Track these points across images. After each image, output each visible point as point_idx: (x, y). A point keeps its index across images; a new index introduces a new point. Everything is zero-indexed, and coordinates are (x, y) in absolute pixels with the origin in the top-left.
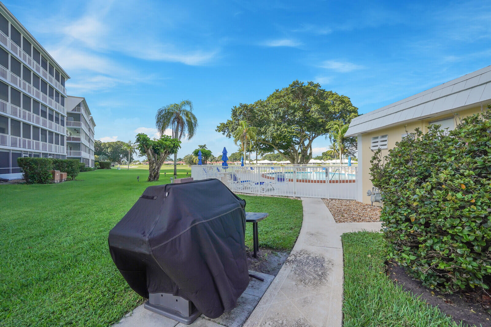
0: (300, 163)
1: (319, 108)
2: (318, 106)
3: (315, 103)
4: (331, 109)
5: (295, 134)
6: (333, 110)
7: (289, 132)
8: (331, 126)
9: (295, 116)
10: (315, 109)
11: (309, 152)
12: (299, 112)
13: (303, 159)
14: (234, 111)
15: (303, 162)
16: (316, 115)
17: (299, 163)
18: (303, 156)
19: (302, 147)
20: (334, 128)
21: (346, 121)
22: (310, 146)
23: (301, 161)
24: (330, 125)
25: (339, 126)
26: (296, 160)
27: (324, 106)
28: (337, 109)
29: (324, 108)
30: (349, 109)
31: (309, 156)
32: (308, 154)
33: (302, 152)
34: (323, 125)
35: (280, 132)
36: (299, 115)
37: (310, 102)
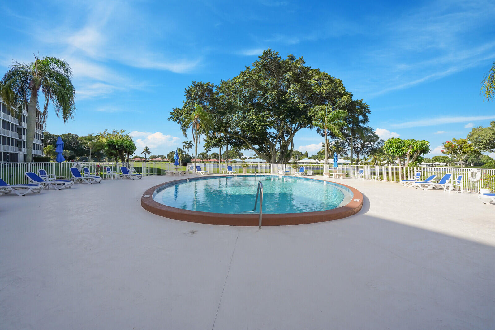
0: (278, 162)
1: (300, 88)
2: (298, 85)
3: (294, 81)
4: (316, 90)
5: (268, 124)
6: (319, 91)
7: (260, 121)
8: (315, 113)
9: (266, 98)
10: (293, 89)
11: (289, 148)
12: (271, 93)
13: (282, 157)
14: (188, 92)
15: (282, 162)
16: (296, 99)
17: (276, 163)
18: (282, 153)
19: (281, 142)
20: (319, 115)
21: (335, 106)
22: (291, 140)
23: (279, 160)
24: (314, 111)
25: (325, 112)
26: (272, 158)
27: (306, 86)
28: (323, 89)
29: (306, 88)
30: (340, 90)
31: (289, 154)
32: (289, 152)
33: (281, 148)
34: (305, 111)
35: (248, 121)
36: (272, 95)
37: (288, 80)
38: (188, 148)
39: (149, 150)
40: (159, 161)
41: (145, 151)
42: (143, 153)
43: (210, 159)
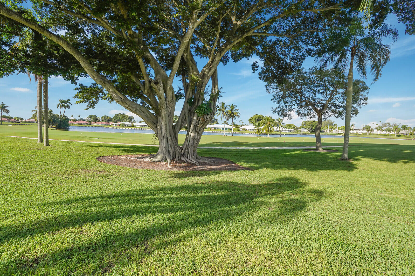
38: (64, 108)
43: (98, 121)
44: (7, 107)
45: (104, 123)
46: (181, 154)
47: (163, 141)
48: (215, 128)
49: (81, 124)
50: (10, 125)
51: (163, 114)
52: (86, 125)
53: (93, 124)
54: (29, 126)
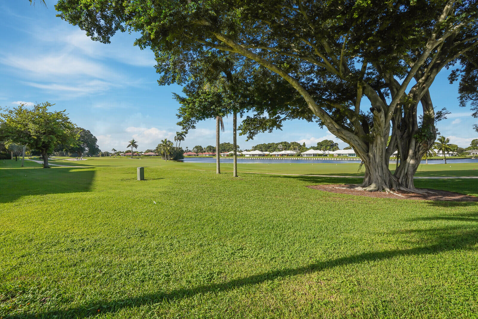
38: (180, 140)
39: (136, 144)
40: (151, 155)
41: (131, 144)
42: (129, 146)
43: (205, 152)
44: (136, 142)
45: (211, 153)
46: (399, 184)
47: (377, 170)
48: (339, 155)
49: (190, 155)
50: (139, 158)
51: (379, 142)
52: (194, 156)
53: (200, 155)
54: (147, 159)
